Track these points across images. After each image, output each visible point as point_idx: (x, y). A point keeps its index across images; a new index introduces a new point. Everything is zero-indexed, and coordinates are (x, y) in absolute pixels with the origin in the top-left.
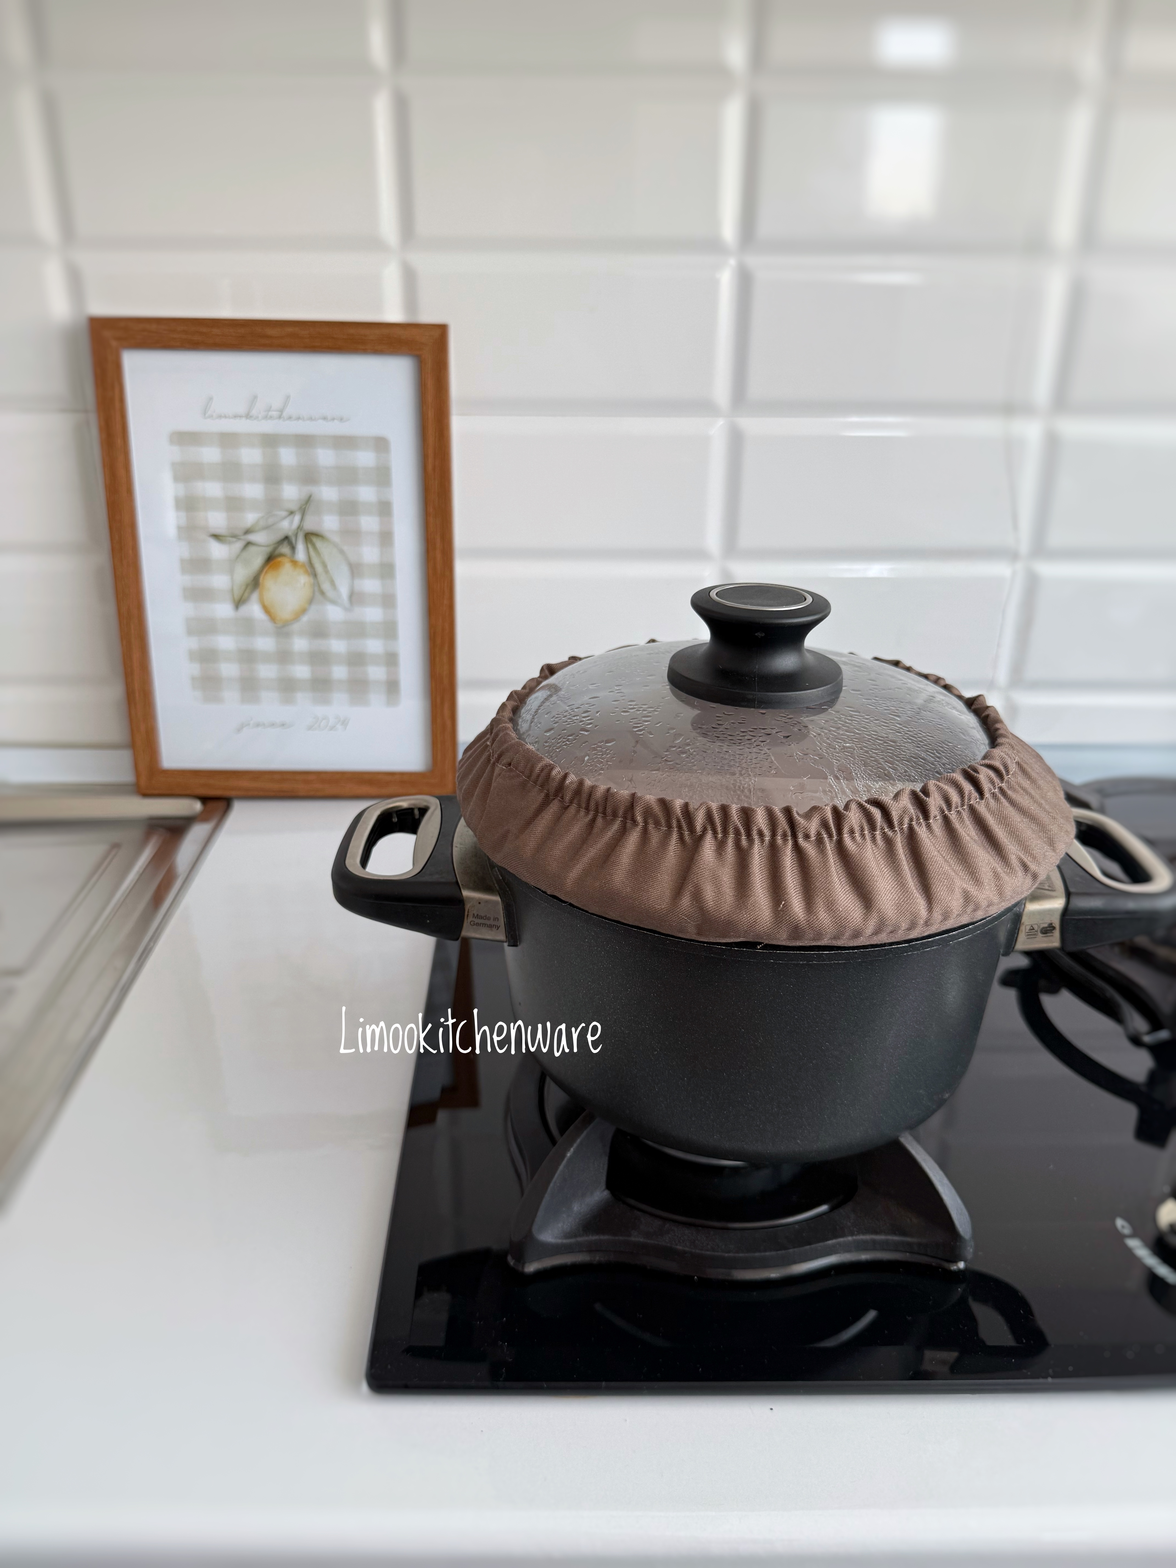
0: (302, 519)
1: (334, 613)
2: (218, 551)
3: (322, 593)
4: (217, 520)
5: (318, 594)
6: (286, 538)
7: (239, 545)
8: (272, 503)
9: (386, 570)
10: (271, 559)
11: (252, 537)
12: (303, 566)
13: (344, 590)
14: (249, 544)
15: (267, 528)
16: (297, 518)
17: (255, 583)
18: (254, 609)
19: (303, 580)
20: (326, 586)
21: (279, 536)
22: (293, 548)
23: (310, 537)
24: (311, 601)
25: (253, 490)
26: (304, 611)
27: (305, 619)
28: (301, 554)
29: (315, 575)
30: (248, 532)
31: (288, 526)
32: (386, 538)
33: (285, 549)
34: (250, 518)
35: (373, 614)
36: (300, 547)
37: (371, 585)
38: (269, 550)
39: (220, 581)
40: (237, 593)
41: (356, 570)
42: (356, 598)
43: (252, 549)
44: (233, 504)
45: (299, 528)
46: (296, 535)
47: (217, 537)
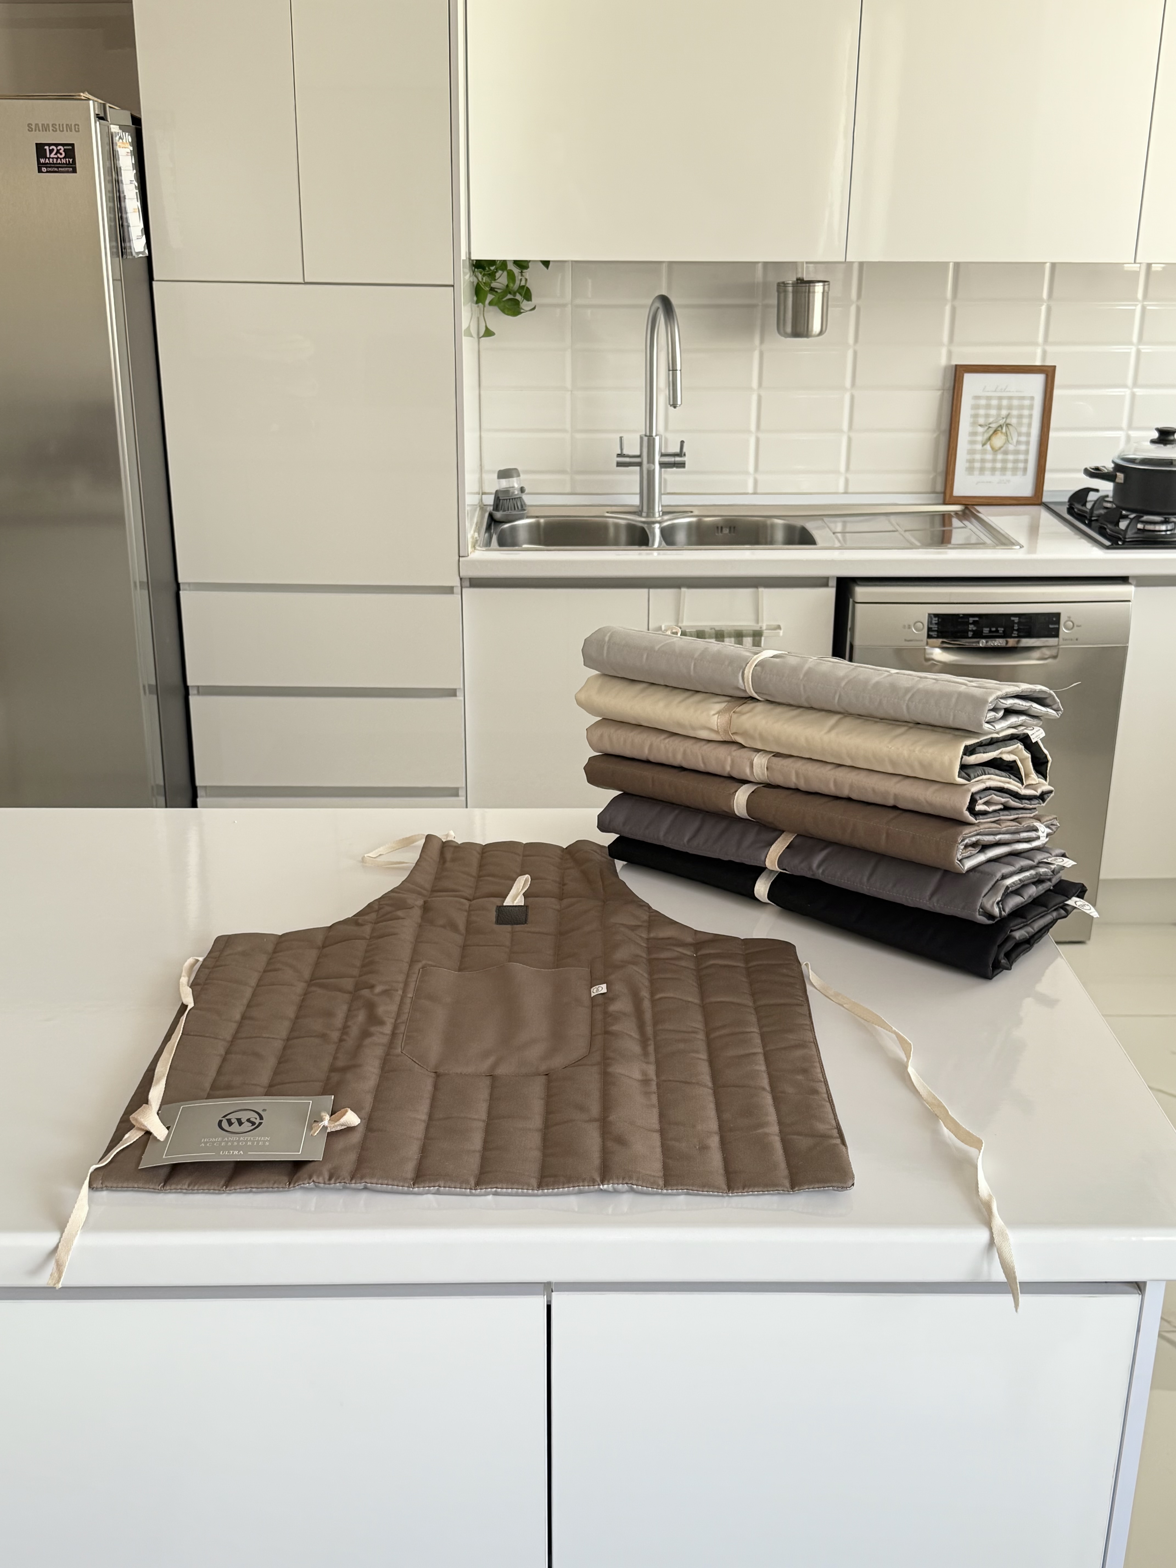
0: (1006, 420)
1: (1011, 447)
2: (980, 430)
3: (1008, 441)
4: (981, 421)
5: (1007, 441)
6: (1001, 426)
7: (987, 427)
8: (998, 415)
9: (1028, 434)
10: (995, 432)
11: (990, 425)
12: (1004, 433)
13: (1015, 440)
14: (990, 427)
15: (995, 423)
16: (1004, 420)
17: (989, 439)
18: (988, 447)
19: (1004, 437)
20: (1010, 439)
21: (998, 425)
22: (1002, 428)
23: (1007, 425)
24: (1004, 444)
25: (993, 412)
26: (1002, 447)
27: (1002, 449)
28: (1004, 430)
29: (1007, 436)
30: (990, 424)
31: (1002, 422)
32: (1030, 425)
33: (1000, 429)
34: (991, 420)
35: (1023, 447)
36: (1004, 428)
37: (1023, 439)
38: (994, 429)
39: (979, 438)
40: (983, 442)
41: (1019, 434)
42: (1018, 442)
43: (990, 429)
44: (987, 416)
45: (1005, 422)
46: (1003, 425)
47: (980, 425)
